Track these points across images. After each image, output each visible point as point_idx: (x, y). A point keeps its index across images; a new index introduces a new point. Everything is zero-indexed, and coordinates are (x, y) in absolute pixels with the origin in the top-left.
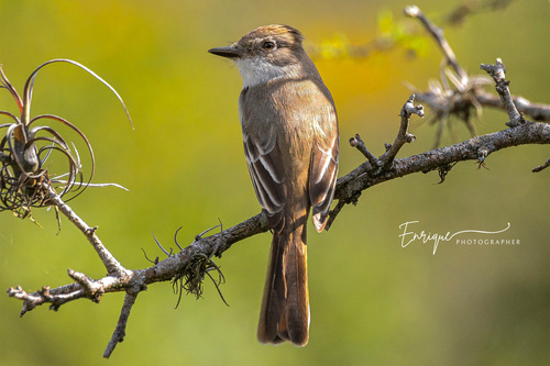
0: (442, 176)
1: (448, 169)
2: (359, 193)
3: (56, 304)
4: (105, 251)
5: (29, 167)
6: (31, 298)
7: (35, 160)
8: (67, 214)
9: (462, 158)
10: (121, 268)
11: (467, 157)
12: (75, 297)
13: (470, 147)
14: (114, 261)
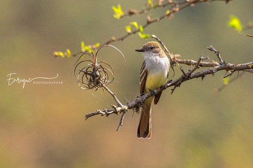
0: (202, 79)
1: (204, 77)
2: (180, 84)
3: (108, 115)
4: (117, 100)
5: (97, 76)
6: (103, 113)
7: (99, 74)
8: (107, 89)
9: (208, 74)
10: (122, 105)
11: (210, 73)
12: (112, 113)
13: (210, 70)
14: (120, 103)
